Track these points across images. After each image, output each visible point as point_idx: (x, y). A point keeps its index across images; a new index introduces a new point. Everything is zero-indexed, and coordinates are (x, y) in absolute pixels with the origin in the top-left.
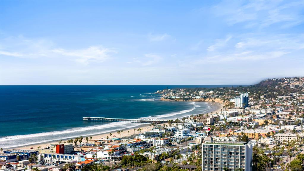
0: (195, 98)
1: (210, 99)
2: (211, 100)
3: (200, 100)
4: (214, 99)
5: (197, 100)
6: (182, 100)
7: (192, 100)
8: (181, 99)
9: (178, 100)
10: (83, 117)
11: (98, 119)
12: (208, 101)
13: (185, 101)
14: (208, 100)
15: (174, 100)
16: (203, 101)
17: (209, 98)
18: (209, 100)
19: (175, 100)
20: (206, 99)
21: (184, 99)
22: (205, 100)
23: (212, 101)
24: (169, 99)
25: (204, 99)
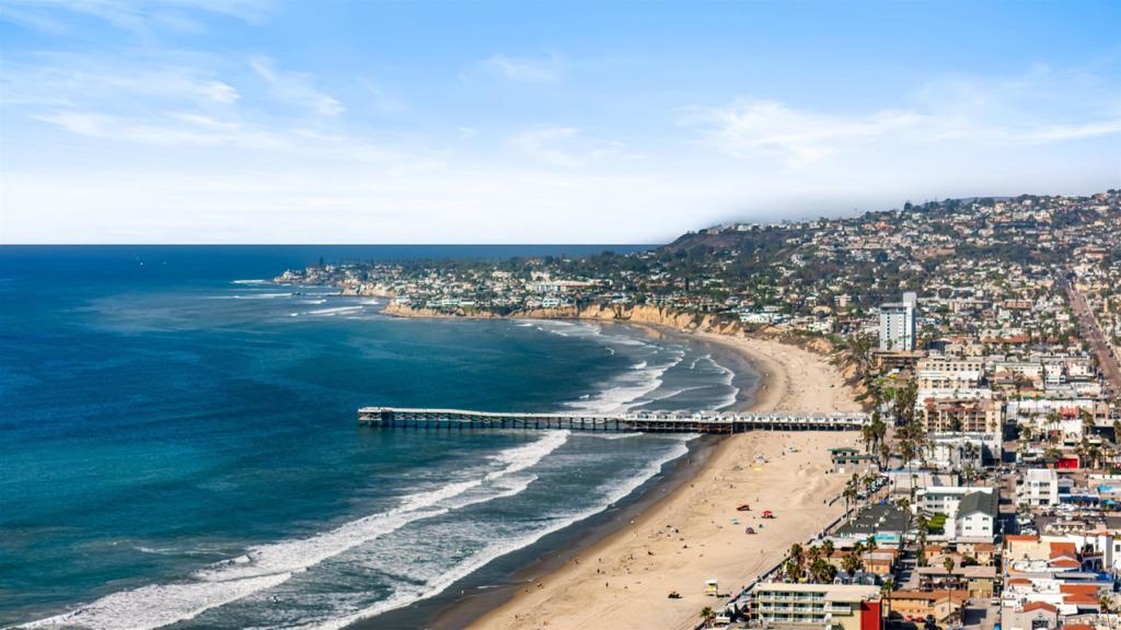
0: (537, 304)
1: (606, 309)
2: (609, 314)
3: (560, 312)
4: (626, 310)
5: (547, 312)
6: (487, 315)
7: (527, 314)
8: (484, 309)
9: (469, 315)
10: (360, 410)
11: (427, 415)
12: (595, 319)
13: (498, 316)
14: (593, 311)
15: (454, 315)
16: (571, 315)
17: (599, 307)
18: (600, 314)
19: (458, 314)
20: (584, 309)
21: (494, 309)
22: (582, 315)
23: (616, 317)
24: (430, 312)
25: (576, 311)
